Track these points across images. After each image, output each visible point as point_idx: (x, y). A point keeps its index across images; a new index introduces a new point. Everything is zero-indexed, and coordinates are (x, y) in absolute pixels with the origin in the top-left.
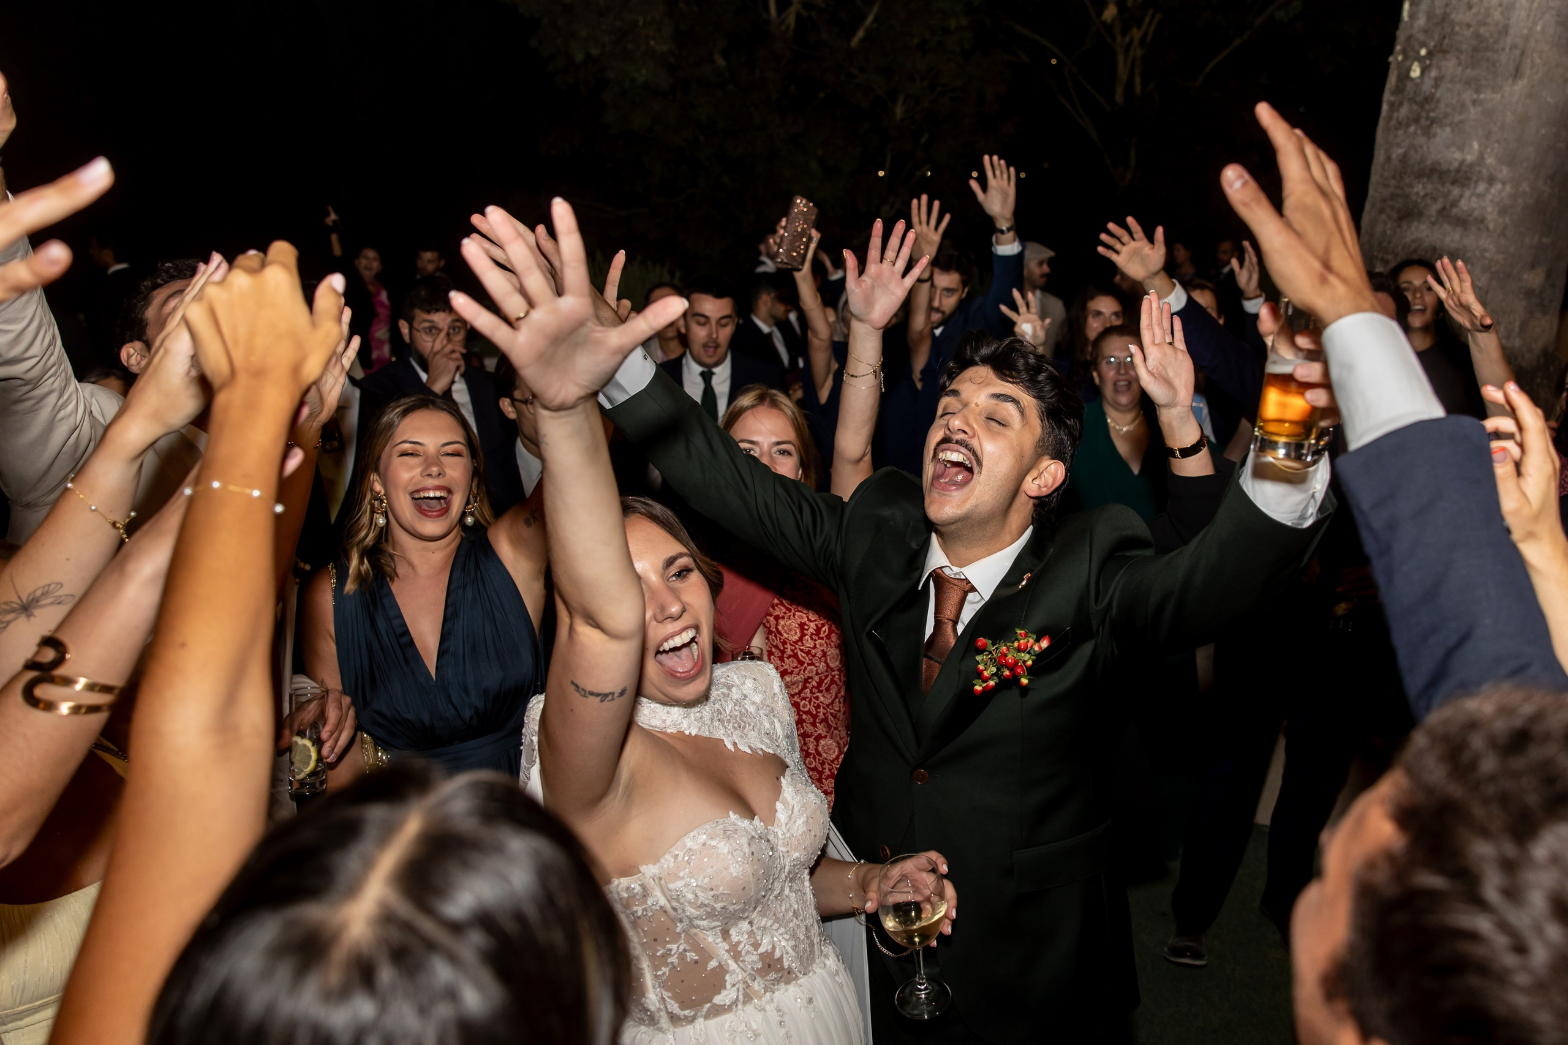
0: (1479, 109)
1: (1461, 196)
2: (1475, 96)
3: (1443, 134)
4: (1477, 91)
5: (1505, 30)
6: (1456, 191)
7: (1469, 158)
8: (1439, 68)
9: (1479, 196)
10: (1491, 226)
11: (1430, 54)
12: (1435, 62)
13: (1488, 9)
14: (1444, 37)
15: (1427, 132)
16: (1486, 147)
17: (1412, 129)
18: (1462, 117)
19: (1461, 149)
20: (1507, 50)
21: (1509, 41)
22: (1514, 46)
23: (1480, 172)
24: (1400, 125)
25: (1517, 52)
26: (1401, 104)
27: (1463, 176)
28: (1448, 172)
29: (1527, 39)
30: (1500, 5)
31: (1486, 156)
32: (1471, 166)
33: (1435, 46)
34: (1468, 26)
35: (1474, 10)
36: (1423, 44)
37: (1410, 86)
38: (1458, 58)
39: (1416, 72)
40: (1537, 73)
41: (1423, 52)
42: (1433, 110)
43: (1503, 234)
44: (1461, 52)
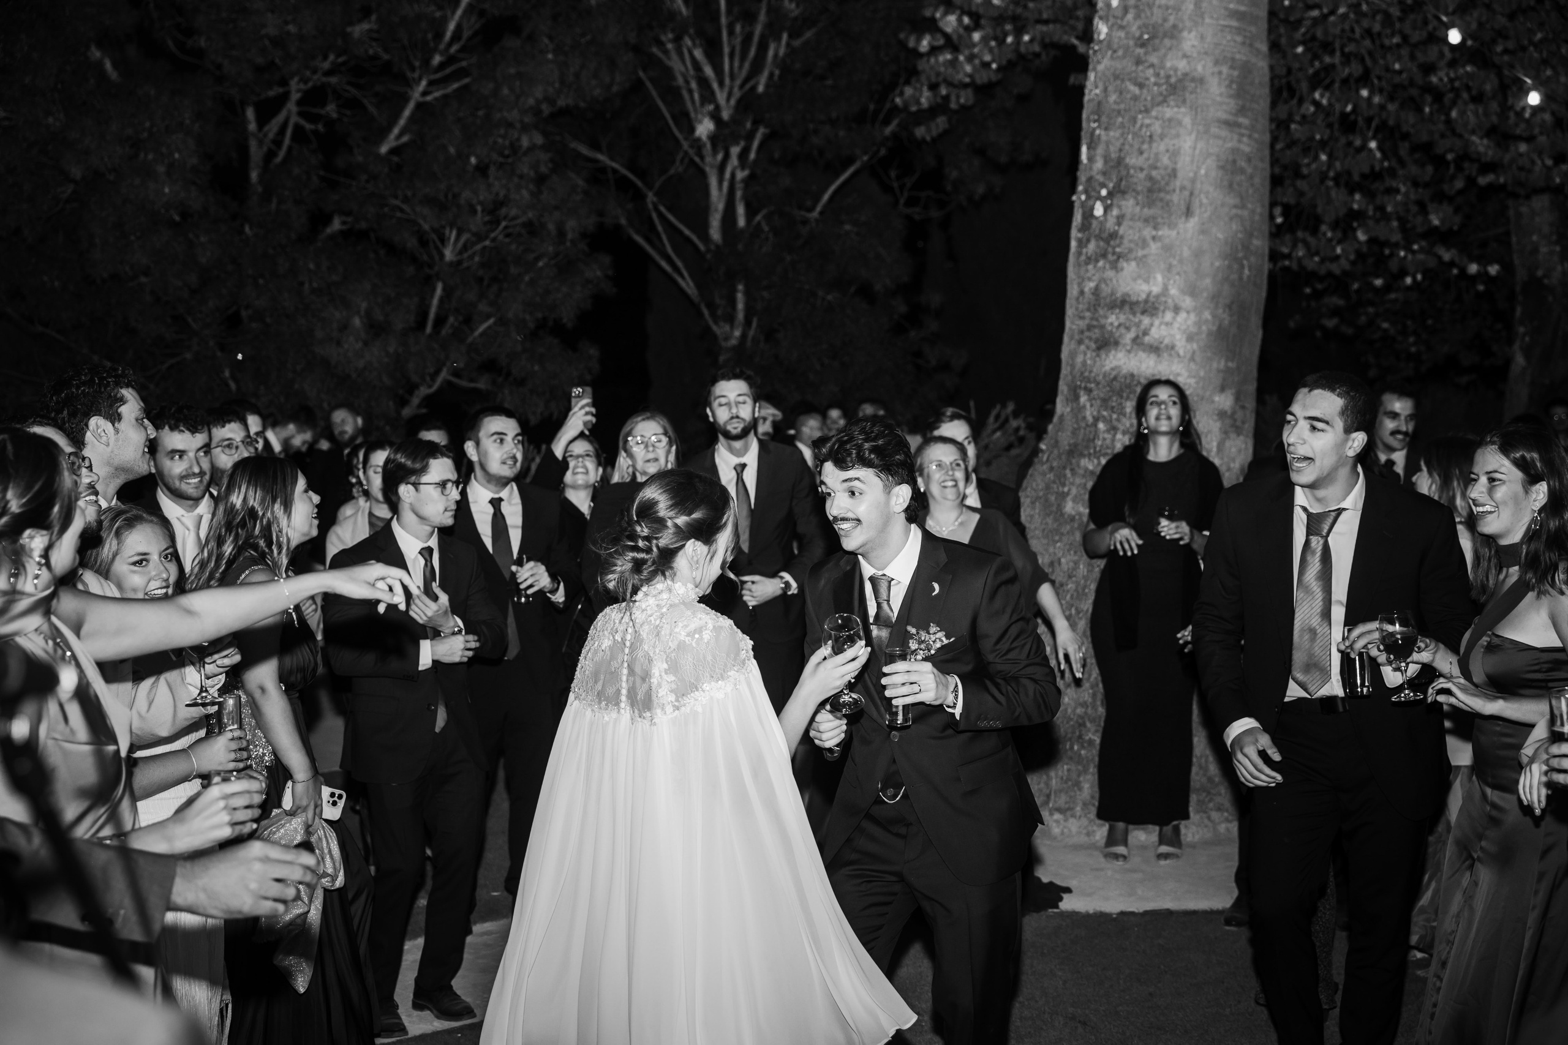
0: (1159, 244)
1: (1152, 325)
2: (1154, 233)
3: (1129, 268)
4: (1155, 228)
5: (1174, 174)
6: (1146, 320)
7: (1156, 290)
8: (1119, 207)
9: (1167, 324)
10: (1181, 353)
11: (1110, 194)
12: (1115, 202)
13: (1157, 154)
14: (1121, 180)
15: (1114, 266)
16: (1169, 280)
17: (1101, 264)
18: (1145, 252)
19: (1147, 281)
20: (1178, 191)
21: (1178, 183)
22: (1183, 188)
23: (1166, 302)
24: (1089, 260)
25: (1187, 193)
26: (1088, 241)
27: (1150, 307)
28: (1137, 303)
29: (1193, 181)
30: (1167, 151)
31: (1170, 287)
32: (1157, 297)
33: (1114, 187)
34: (1142, 169)
35: (1145, 155)
36: (1103, 185)
37: (1095, 223)
38: (1136, 198)
39: (1099, 210)
40: (1206, 211)
41: (1104, 192)
42: (1119, 246)
43: (1192, 359)
44: (1138, 193)
